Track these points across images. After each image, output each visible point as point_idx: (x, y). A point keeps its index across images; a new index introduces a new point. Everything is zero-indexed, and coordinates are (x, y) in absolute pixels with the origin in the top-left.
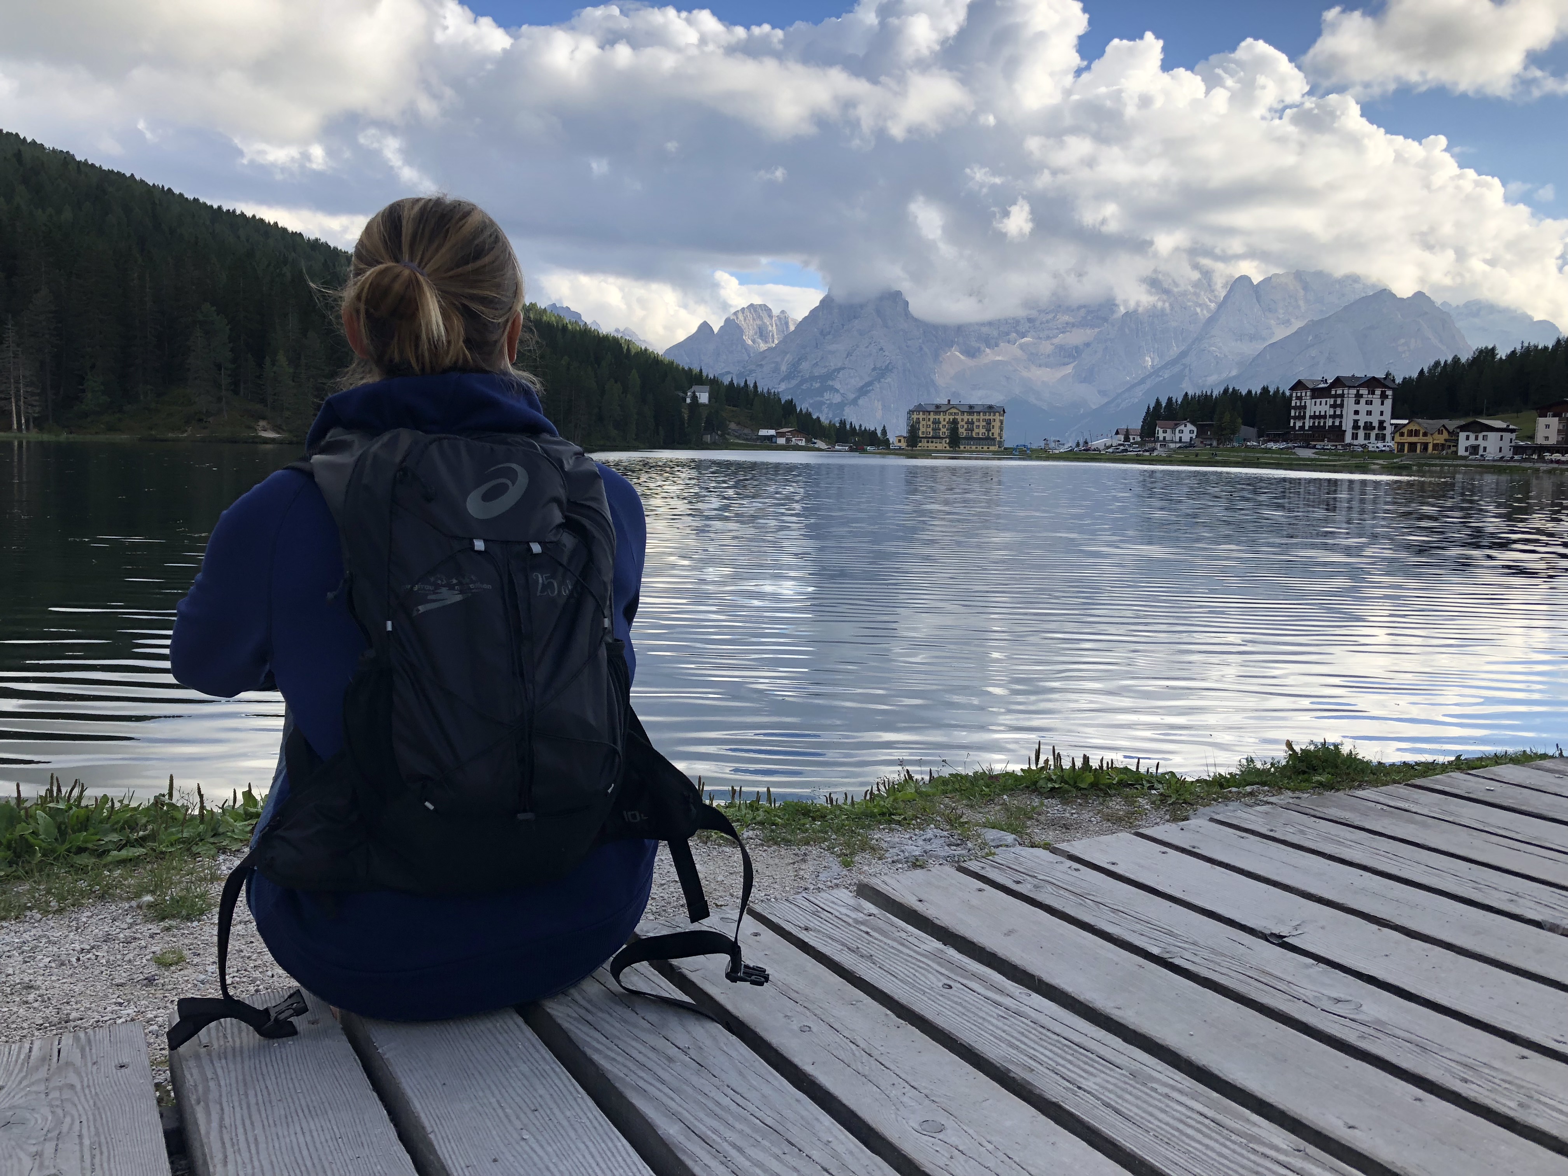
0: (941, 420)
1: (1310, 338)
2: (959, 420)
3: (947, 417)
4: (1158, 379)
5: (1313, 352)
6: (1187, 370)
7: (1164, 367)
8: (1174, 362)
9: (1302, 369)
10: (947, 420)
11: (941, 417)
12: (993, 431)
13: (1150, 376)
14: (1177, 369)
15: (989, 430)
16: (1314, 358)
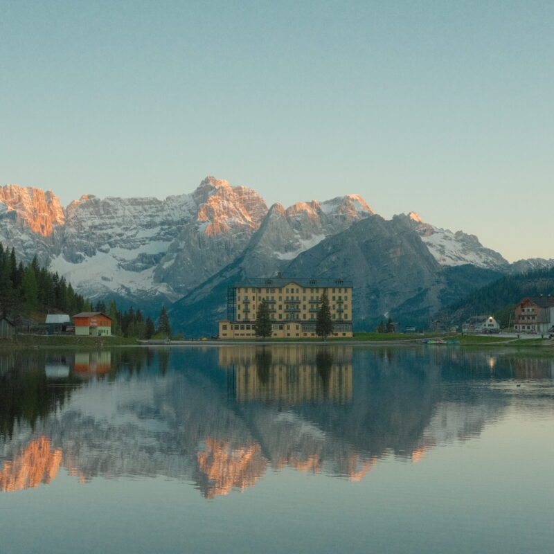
0: (276, 299)
1: (330, 248)
2: (301, 298)
3: (284, 295)
4: (222, 279)
5: (333, 258)
6: (243, 272)
7: (226, 269)
8: (233, 266)
9: (326, 270)
10: (284, 298)
11: (276, 295)
12: (346, 312)
13: (215, 276)
14: (236, 270)
15: (340, 311)
16: (334, 262)
